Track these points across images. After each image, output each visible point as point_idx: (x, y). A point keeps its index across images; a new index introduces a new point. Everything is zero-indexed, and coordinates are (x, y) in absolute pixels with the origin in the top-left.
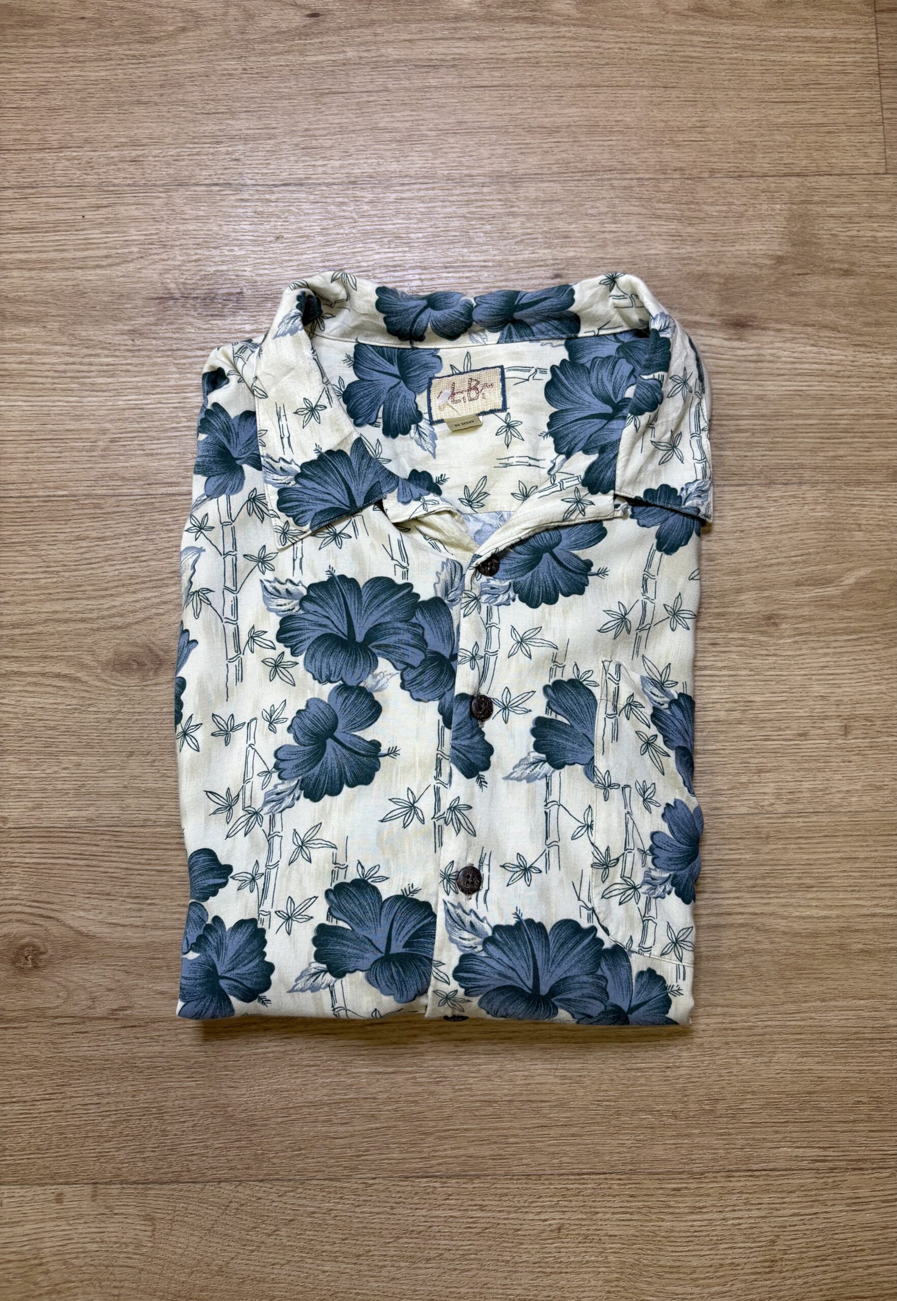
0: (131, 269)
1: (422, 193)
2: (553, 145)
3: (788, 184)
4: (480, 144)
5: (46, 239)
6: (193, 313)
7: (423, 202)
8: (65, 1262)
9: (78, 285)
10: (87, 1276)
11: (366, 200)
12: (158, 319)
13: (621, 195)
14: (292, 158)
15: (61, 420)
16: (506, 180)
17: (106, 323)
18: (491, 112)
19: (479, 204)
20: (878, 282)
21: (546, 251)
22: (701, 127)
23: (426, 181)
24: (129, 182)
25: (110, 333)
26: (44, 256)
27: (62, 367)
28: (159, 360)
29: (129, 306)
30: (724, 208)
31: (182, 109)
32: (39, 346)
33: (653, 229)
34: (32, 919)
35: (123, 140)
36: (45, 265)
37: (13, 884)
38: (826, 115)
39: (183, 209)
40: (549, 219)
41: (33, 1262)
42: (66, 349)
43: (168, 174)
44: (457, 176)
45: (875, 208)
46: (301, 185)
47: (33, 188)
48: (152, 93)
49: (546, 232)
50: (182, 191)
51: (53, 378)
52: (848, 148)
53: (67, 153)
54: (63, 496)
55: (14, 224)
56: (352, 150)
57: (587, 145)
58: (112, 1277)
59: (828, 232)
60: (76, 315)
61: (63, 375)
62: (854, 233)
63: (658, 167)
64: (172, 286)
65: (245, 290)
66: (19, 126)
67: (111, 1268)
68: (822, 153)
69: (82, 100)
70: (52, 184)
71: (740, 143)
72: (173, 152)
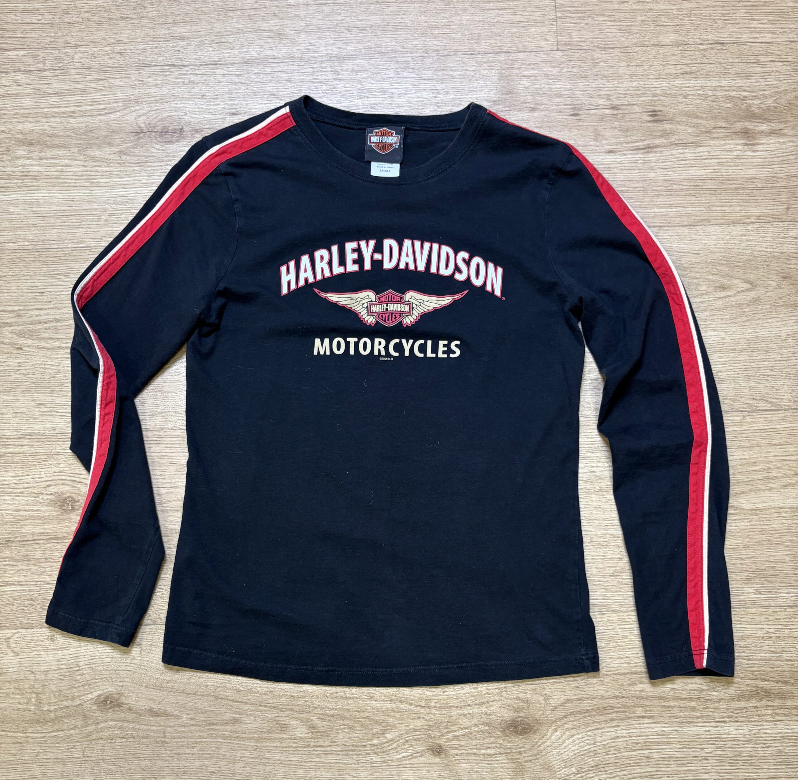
0: (118, 116)
1: (286, 68)
2: (363, 38)
3: (500, 58)
4: (320, 38)
5: (69, 99)
6: (154, 141)
7: (287, 73)
8: (92, 668)
9: (88, 126)
10: (106, 676)
11: (254, 72)
12: (135, 145)
13: (402, 66)
14: (211, 49)
15: (80, 204)
16: (335, 59)
17: (106, 147)
18: (327, 19)
19: (320, 73)
20: (552, 115)
21: (358, 101)
22: (448, 26)
23: (288, 60)
24: (116, 65)
25: (106, 153)
26: (68, 109)
27: (81, 173)
28: (137, 168)
29: (118, 137)
30: (462, 73)
31: (146, 21)
32: (67, 161)
33: (421, 86)
34: (70, 483)
35: (112, 41)
36: (69, 115)
37: (59, 464)
38: (522, 16)
39: (148, 80)
40: (361, 82)
41: (74, 669)
42: (82, 163)
43: (139, 60)
44: (307, 57)
45: (550, 71)
46: (216, 64)
47: (61, 70)
48: (129, 13)
49: (359, 89)
50: (147, 69)
51: (75, 179)
52: (535, 36)
53: (80, 49)
54: (82, 247)
55: (51, 91)
56: (246, 43)
57: (383, 37)
58: (118, 676)
59: (523, 86)
60: (87, 143)
61: (81, 178)
62: (538, 86)
63: (424, 50)
64: (142, 125)
65: (184, 127)
66: (52, 34)
67: (118, 672)
68: (520, 40)
69: (89, 18)
70: (72, 67)
71: (472, 34)
72: (141, 47)
